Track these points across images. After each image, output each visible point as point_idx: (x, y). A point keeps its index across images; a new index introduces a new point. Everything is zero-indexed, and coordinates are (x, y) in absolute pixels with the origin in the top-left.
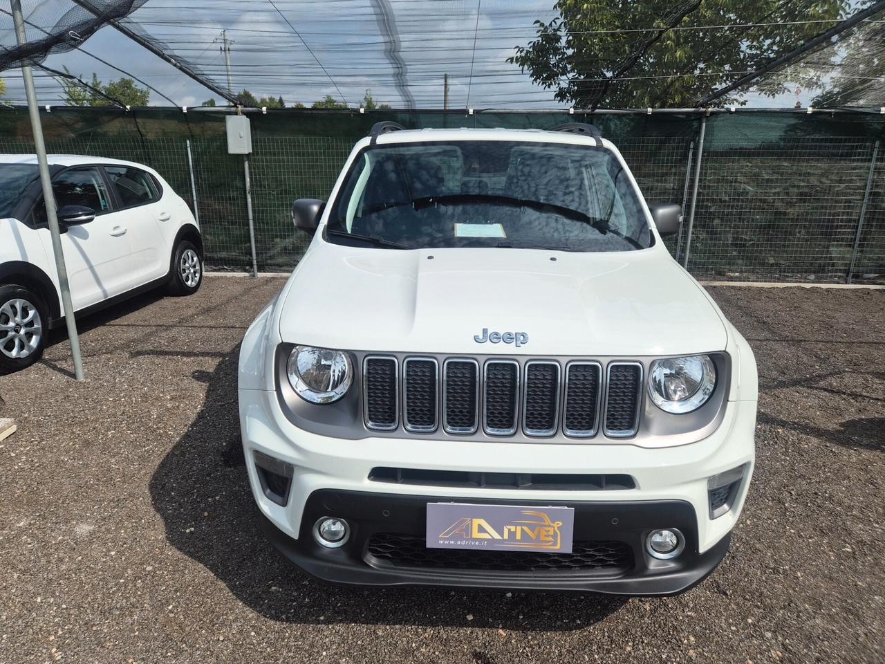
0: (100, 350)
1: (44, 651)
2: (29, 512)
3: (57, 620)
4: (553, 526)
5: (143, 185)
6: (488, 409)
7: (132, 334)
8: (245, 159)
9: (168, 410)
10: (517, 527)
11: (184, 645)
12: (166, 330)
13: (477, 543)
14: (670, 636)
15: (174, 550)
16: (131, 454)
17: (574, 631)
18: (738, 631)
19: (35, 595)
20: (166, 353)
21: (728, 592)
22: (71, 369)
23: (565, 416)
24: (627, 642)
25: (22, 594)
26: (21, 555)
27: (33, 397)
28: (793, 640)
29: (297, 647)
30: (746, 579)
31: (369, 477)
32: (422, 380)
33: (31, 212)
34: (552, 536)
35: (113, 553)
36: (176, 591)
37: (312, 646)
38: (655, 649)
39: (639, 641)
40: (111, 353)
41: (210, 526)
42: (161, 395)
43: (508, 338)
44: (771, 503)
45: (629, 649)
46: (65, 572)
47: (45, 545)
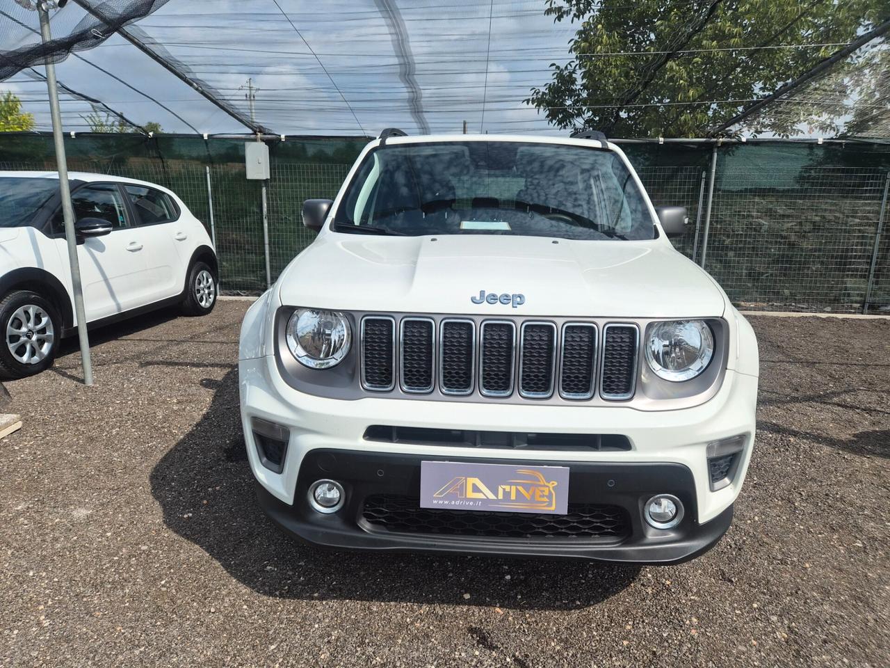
0: (110, 360)
1: (32, 618)
2: (28, 497)
3: (47, 592)
4: (547, 486)
5: (162, 207)
6: (484, 370)
7: (143, 347)
8: (263, 185)
9: (174, 412)
10: (512, 487)
11: (175, 616)
12: (177, 345)
13: (471, 503)
14: (672, 617)
15: (170, 532)
16: (134, 449)
17: (573, 611)
18: (743, 614)
19: (27, 570)
20: (176, 364)
21: (733, 579)
22: (80, 376)
23: (561, 378)
24: (627, 622)
25: (14, 569)
26: (17, 534)
27: (41, 399)
28: (799, 623)
29: (289, 620)
30: (753, 569)
31: (364, 436)
32: (419, 340)
33: (50, 222)
34: (547, 496)
35: (109, 534)
36: (170, 568)
37: (304, 619)
38: (655, 628)
39: (639, 620)
40: (121, 362)
41: (208, 512)
42: (168, 399)
43: (506, 299)
44: (780, 503)
45: (629, 627)
46: (59, 550)
47: (41, 526)
